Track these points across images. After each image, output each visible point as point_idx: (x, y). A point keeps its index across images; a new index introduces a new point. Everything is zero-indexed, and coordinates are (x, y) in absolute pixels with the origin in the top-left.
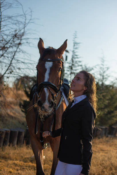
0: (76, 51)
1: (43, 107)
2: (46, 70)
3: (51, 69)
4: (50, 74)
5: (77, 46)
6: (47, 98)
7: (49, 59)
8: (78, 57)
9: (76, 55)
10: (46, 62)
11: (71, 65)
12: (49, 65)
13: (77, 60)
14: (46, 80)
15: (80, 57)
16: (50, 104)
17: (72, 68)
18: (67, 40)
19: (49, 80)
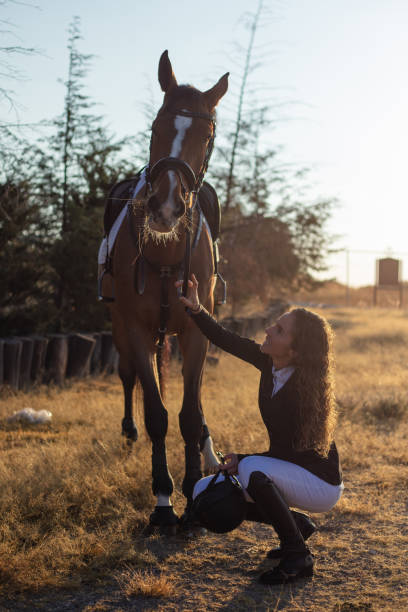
0: (79, 81)
1: (161, 215)
2: (175, 132)
3: (188, 132)
4: (184, 143)
5: (82, 68)
6: (171, 193)
7: (185, 111)
8: (87, 101)
9: (80, 97)
10: (178, 117)
11: (64, 130)
12: (183, 123)
13: (82, 111)
14: (174, 154)
15: (94, 104)
16: (177, 206)
17: (68, 141)
18: (228, 74)
19: (180, 154)
